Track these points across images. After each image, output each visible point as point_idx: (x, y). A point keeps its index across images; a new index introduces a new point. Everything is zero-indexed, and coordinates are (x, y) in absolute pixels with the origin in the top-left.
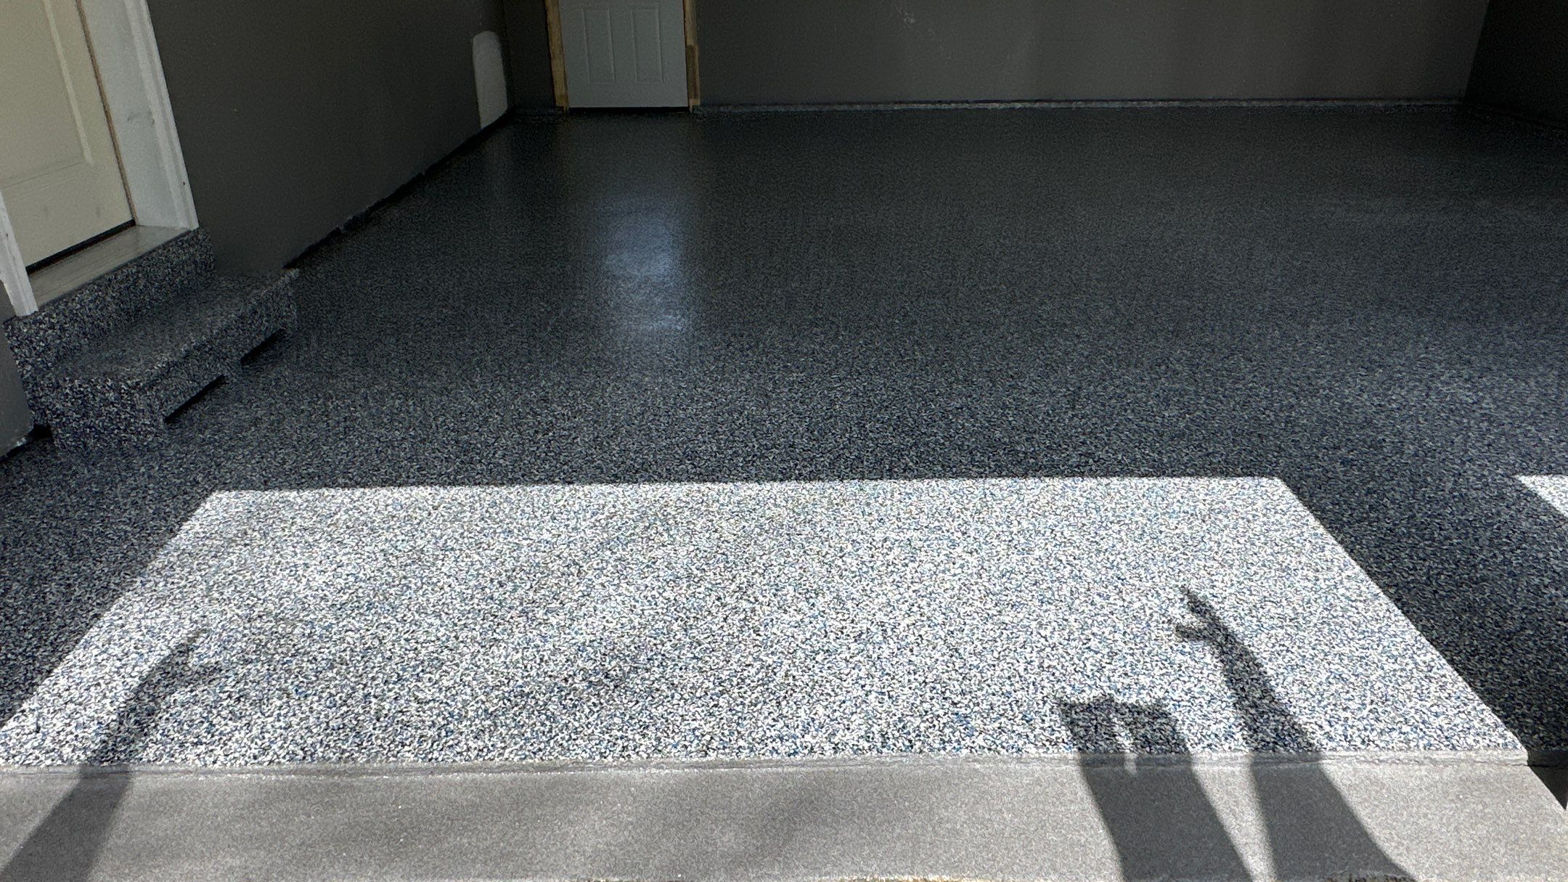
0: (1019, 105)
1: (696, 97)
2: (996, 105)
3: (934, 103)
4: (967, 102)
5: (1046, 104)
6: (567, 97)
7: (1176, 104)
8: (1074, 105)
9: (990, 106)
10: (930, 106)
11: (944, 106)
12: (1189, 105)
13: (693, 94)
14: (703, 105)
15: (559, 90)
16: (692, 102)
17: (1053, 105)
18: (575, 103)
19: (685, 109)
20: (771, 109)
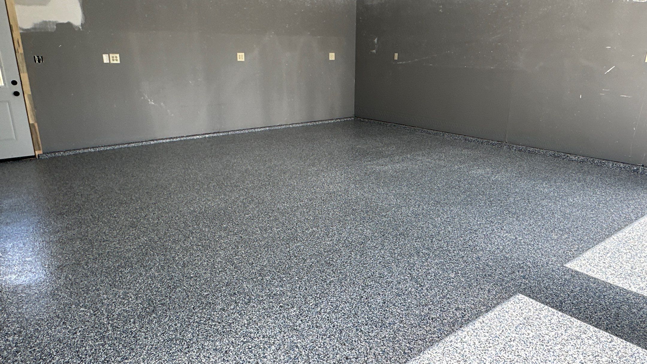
1: (39, 150)
13: (37, 147)
14: (44, 153)
16: (37, 153)
19: (34, 157)
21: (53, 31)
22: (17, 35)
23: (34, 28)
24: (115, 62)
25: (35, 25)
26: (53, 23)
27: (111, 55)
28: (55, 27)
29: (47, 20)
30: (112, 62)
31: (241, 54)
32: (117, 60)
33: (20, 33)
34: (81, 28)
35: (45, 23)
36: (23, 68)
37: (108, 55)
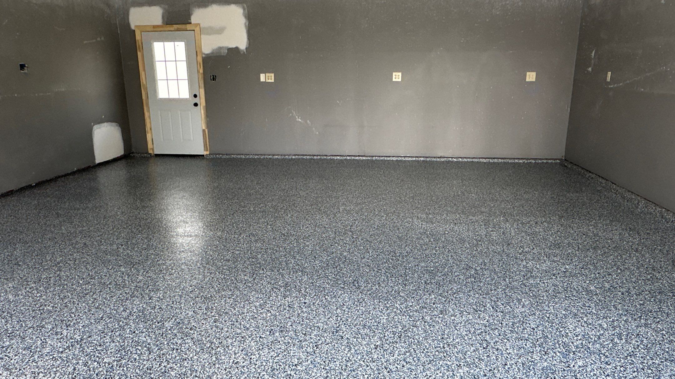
0: (348, 158)
1: (207, 151)
2: (338, 157)
3: (310, 155)
4: (326, 156)
5: (361, 158)
6: (153, 149)
7: (422, 159)
8: (374, 158)
9: (335, 158)
10: (308, 157)
11: (315, 157)
12: (428, 159)
13: (206, 149)
14: (210, 154)
15: (150, 146)
16: (205, 153)
17: (364, 158)
18: (157, 152)
19: (203, 156)
20: (239, 157)
21: (225, 55)
22: (200, 59)
23: (212, 53)
24: (270, 81)
25: (213, 50)
26: (226, 47)
27: (267, 74)
28: (227, 51)
29: (221, 45)
30: (268, 81)
31: (398, 74)
32: (271, 79)
33: (202, 57)
34: (245, 51)
35: (220, 48)
36: (202, 85)
37: (264, 74)
